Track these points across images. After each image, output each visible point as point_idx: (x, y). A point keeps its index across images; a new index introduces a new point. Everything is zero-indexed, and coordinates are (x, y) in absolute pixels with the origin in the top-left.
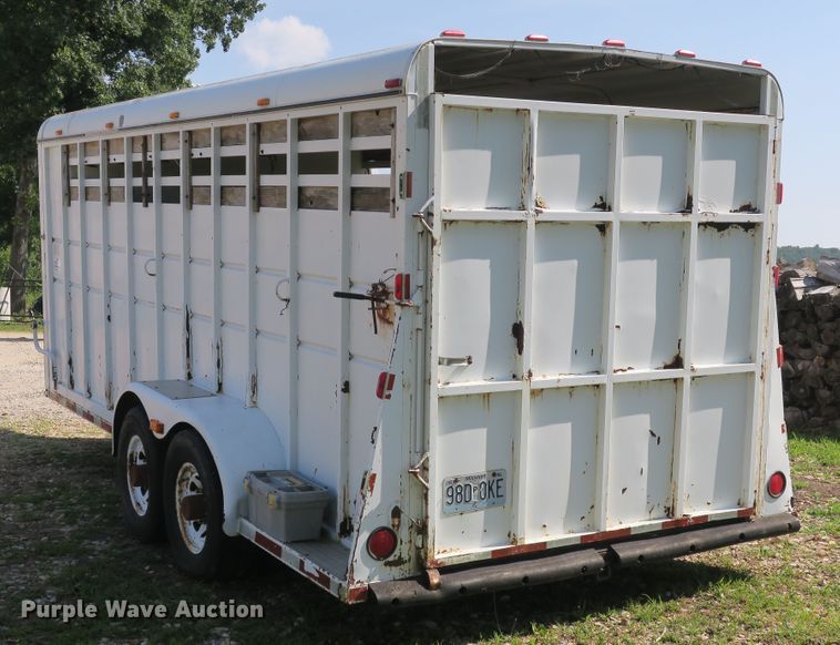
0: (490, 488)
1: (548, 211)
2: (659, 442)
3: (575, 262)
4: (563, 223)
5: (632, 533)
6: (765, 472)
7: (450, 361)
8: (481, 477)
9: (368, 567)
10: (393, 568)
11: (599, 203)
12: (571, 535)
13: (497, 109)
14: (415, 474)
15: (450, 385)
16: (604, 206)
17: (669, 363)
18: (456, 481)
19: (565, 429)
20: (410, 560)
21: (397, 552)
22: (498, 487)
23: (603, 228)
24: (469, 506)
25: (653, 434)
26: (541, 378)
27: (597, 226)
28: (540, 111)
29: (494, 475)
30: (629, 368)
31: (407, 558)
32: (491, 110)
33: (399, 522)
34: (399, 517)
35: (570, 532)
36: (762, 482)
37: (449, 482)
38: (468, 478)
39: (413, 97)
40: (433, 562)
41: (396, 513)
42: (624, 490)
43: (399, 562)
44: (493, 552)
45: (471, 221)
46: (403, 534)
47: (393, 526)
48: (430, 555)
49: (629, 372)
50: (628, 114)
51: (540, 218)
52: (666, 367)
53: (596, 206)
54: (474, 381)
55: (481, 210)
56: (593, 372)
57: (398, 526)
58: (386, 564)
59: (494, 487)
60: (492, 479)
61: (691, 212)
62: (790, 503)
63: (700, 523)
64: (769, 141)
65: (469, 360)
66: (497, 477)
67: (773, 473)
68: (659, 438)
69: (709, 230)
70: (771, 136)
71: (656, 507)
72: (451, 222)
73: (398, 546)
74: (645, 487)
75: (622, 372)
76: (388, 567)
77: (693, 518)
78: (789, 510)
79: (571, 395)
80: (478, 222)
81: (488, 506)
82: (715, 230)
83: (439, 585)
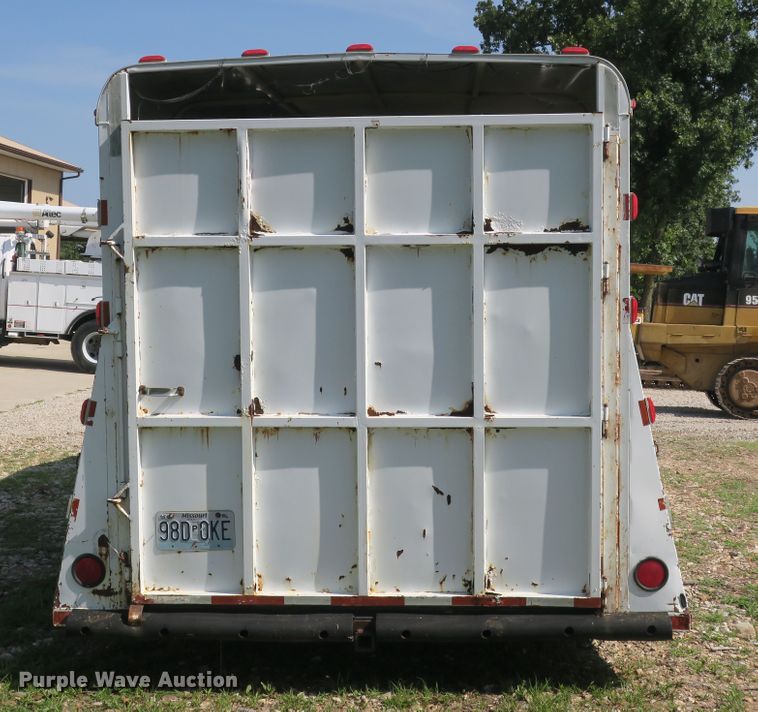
0: (213, 530)
1: (273, 235)
2: (449, 502)
3: (314, 291)
4: (295, 248)
5: (406, 604)
6: (627, 556)
7: (154, 391)
8: (201, 516)
9: (74, 591)
10: (102, 597)
11: (343, 224)
12: (325, 595)
13: (204, 132)
14: (115, 504)
15: (160, 416)
16: (349, 228)
17: (459, 408)
18: (169, 517)
19: (312, 475)
20: (121, 592)
21: (106, 582)
22: (224, 529)
23: (349, 252)
24: (187, 545)
25: (436, 490)
26: (273, 416)
27: (343, 251)
28: (249, 130)
29: (218, 515)
30: (398, 412)
31: (118, 590)
32: (196, 132)
33: (108, 552)
34: (107, 546)
35: (324, 591)
36: (623, 569)
37: (163, 517)
38: (184, 516)
39: (105, 126)
40: (138, 597)
41: (103, 541)
42: (400, 553)
43: (109, 592)
44: (213, 598)
45: (177, 247)
46: (113, 564)
47: (101, 554)
48: (135, 589)
49: (397, 416)
50: (371, 125)
51: (256, 242)
52: (454, 414)
53: (339, 228)
54: (189, 413)
55: (190, 235)
56: (346, 414)
57: (107, 555)
58: (94, 592)
59: (219, 529)
60: (215, 520)
61: (472, 233)
62: (678, 601)
63: (517, 607)
64: (595, 143)
65: (180, 391)
66: (222, 519)
67: (643, 558)
68: (449, 497)
69: (511, 253)
70: (598, 138)
71: (449, 578)
72: (154, 249)
73: (107, 576)
74: (431, 553)
75: (386, 416)
76: (96, 596)
77: (502, 599)
78: (676, 610)
79: (317, 437)
80: (186, 248)
81: (212, 549)
82: (522, 253)
83: (138, 623)
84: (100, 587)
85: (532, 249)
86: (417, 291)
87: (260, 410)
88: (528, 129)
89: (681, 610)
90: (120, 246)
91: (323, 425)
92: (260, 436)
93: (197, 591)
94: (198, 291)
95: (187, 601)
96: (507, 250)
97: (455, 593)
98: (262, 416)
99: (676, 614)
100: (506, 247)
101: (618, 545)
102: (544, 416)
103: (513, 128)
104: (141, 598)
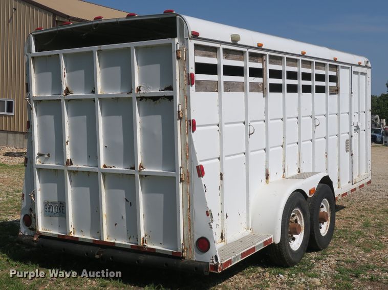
0: (60, 209)
1: (73, 95)
2: (131, 205)
3: (85, 117)
4: (79, 100)
6: (193, 235)
8: (56, 203)
9: (24, 228)
11: (94, 90)
14: (31, 196)
15: (44, 164)
17: (133, 166)
18: (47, 203)
19: (88, 190)
21: (32, 225)
22: (63, 209)
24: (53, 214)
25: (126, 199)
28: (63, 54)
29: (61, 203)
36: (192, 241)
37: (45, 203)
38: (51, 203)
39: (26, 55)
41: (31, 210)
42: (116, 225)
43: (33, 229)
44: (58, 235)
45: (46, 100)
48: (37, 229)
49: (113, 168)
51: (67, 98)
53: (92, 92)
55: (50, 95)
57: (32, 215)
60: (60, 205)
61: (131, 92)
62: (214, 258)
63: (152, 252)
64: (173, 52)
65: (49, 155)
66: (62, 205)
67: (200, 237)
68: (131, 203)
69: (148, 101)
70: (175, 49)
71: (132, 237)
72: (40, 101)
73: (32, 223)
74: (125, 225)
75: (109, 168)
76: (30, 230)
77: (147, 248)
78: (213, 262)
79: (88, 175)
80: (49, 100)
81: (59, 217)
82: (152, 101)
83: (36, 241)
84: (30, 227)
85: (155, 99)
86: (117, 117)
87: (72, 164)
88: (152, 47)
89: (215, 263)
90: (30, 100)
91: (91, 171)
92: (72, 173)
93: (55, 232)
94: (53, 117)
95: (51, 235)
96: (147, 99)
97: (132, 243)
98: (72, 166)
99: (213, 264)
100: (146, 98)
101: (190, 230)
102: (161, 171)
103: (147, 47)
104: (39, 232)
